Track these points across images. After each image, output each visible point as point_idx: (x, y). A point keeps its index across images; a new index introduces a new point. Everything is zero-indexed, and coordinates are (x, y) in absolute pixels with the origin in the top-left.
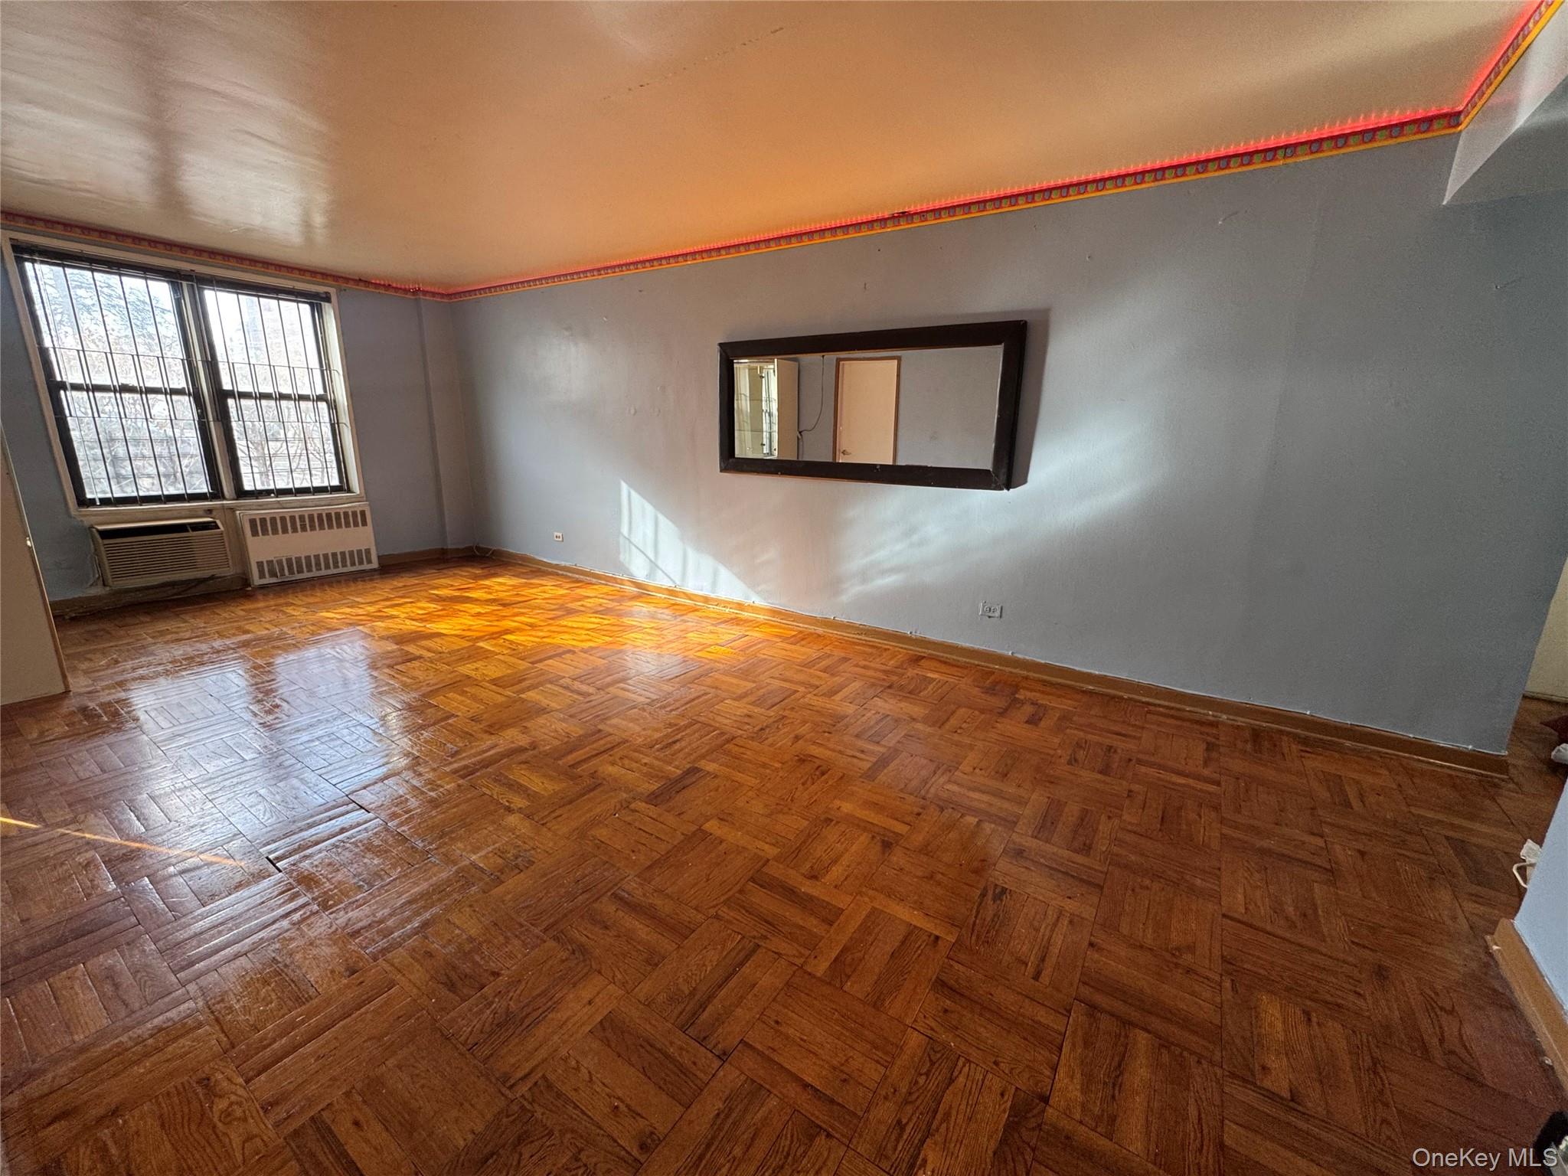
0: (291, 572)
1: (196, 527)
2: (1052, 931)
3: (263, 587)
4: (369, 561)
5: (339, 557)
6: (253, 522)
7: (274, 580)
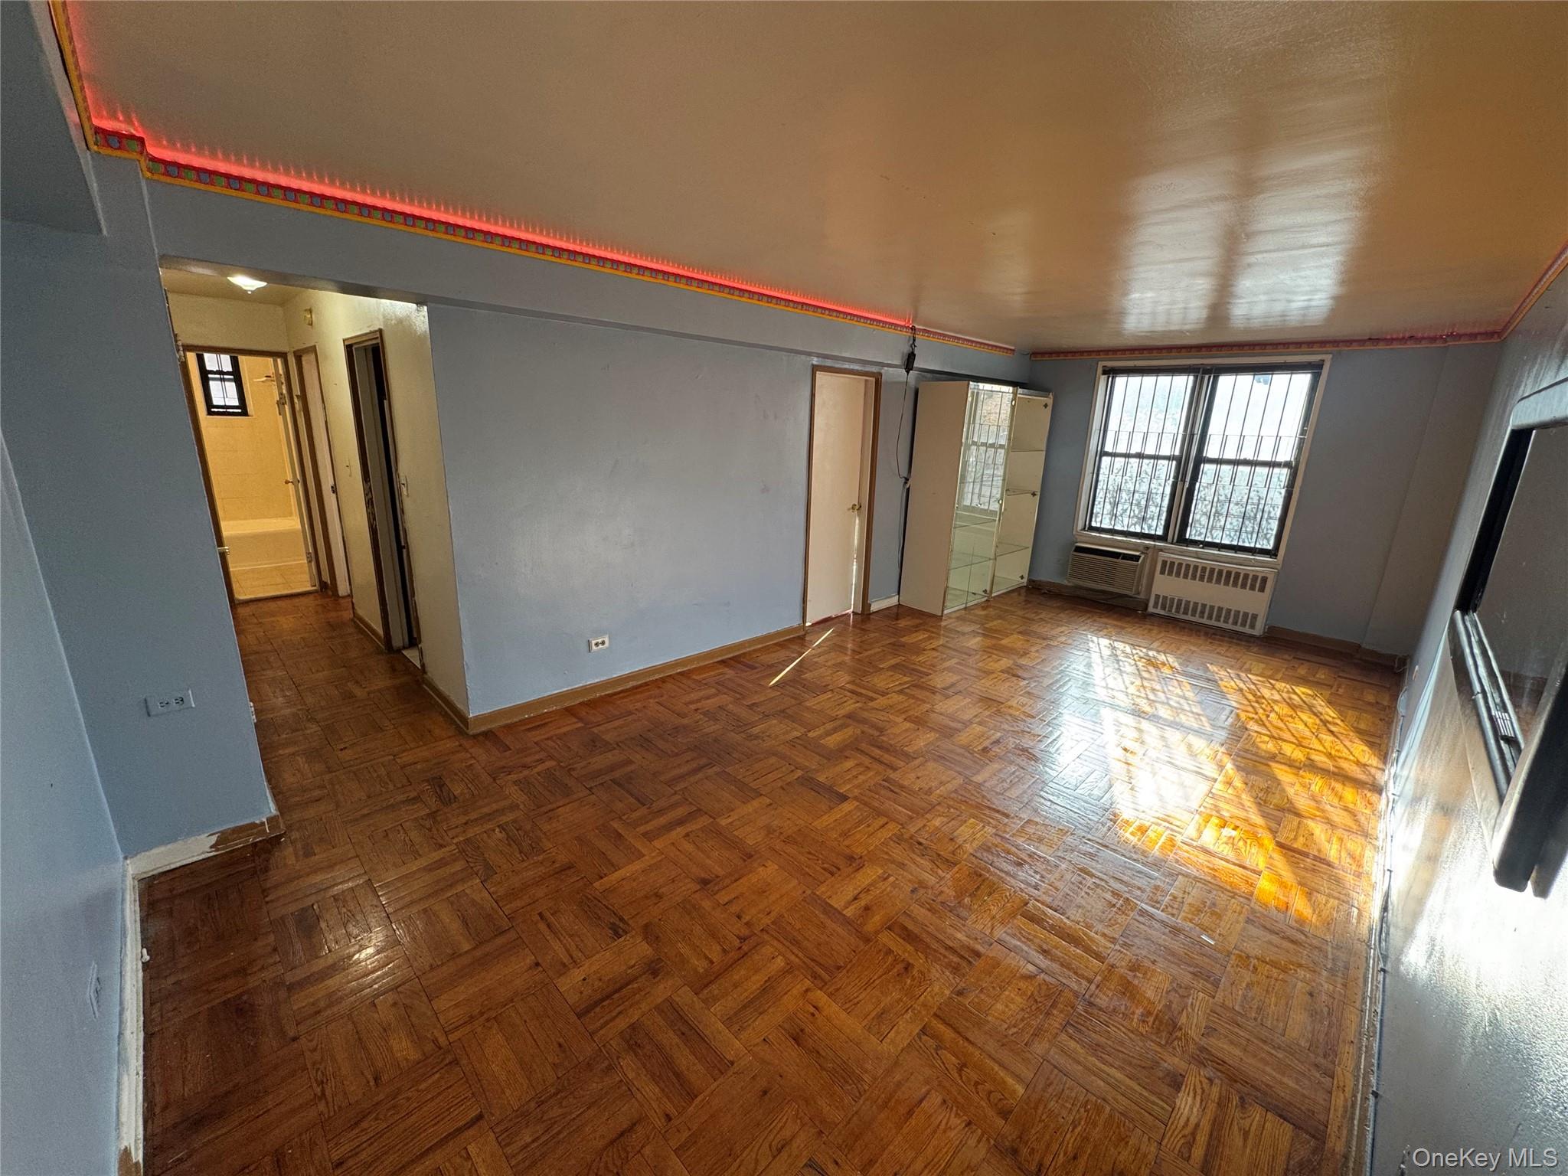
0: (1178, 611)
1: (1126, 557)
2: (564, 946)
3: (1153, 615)
4: (1252, 626)
5: (1224, 612)
6: (1164, 563)
7: (1162, 612)
